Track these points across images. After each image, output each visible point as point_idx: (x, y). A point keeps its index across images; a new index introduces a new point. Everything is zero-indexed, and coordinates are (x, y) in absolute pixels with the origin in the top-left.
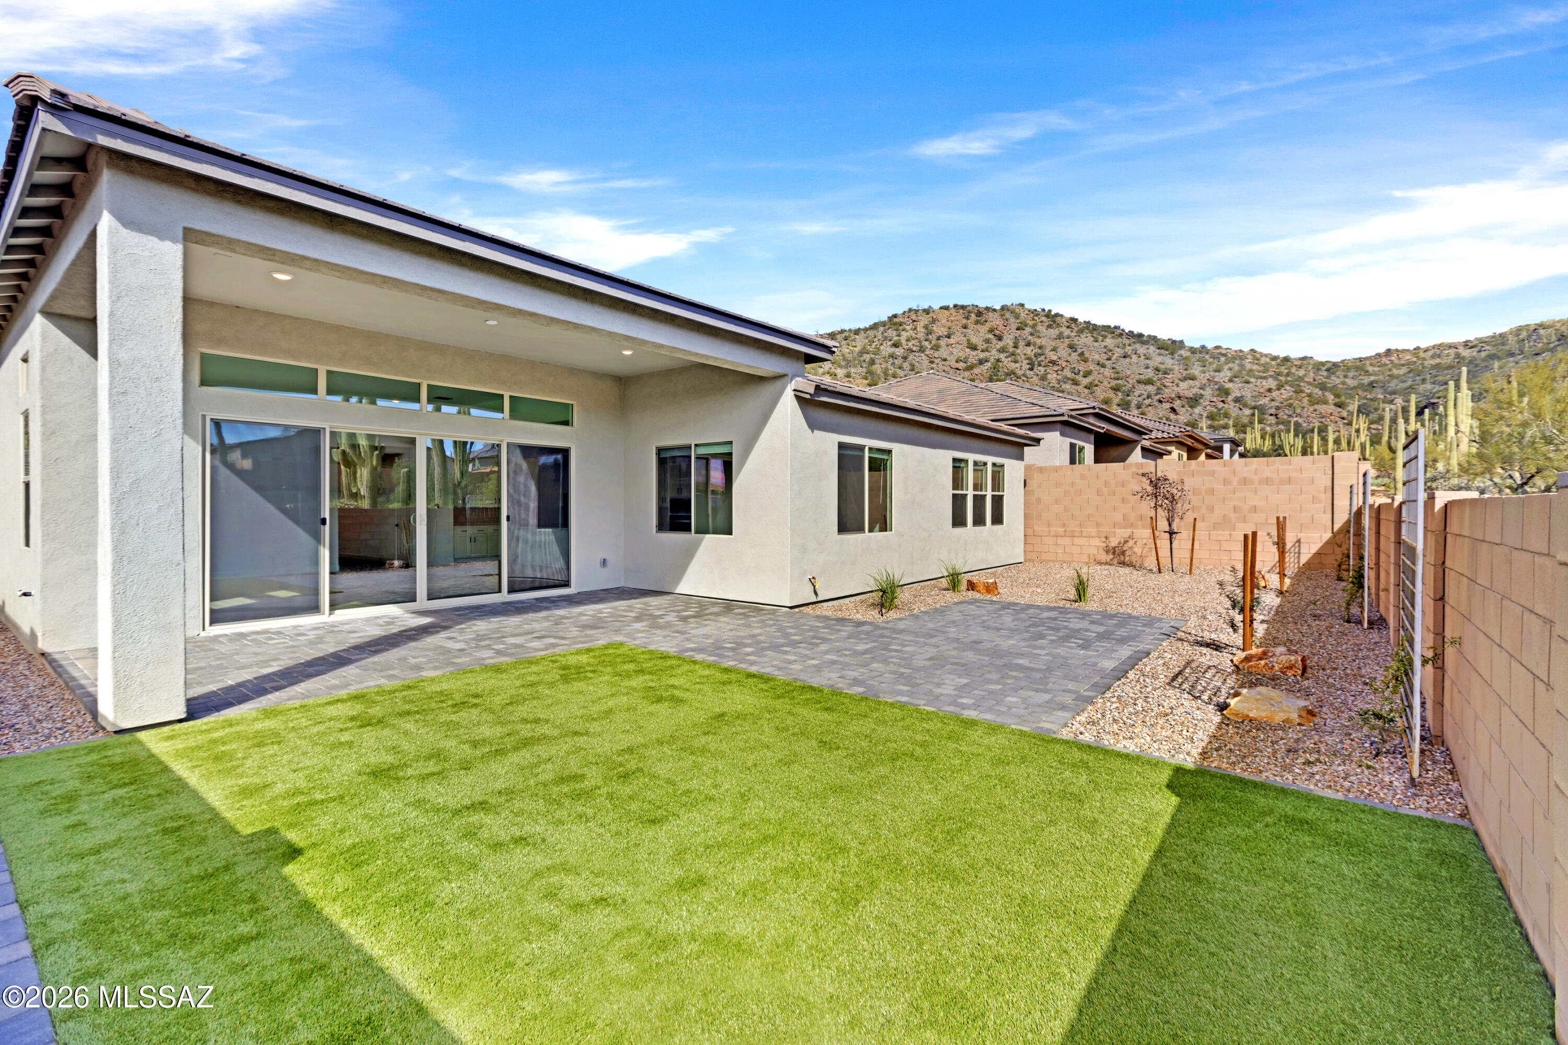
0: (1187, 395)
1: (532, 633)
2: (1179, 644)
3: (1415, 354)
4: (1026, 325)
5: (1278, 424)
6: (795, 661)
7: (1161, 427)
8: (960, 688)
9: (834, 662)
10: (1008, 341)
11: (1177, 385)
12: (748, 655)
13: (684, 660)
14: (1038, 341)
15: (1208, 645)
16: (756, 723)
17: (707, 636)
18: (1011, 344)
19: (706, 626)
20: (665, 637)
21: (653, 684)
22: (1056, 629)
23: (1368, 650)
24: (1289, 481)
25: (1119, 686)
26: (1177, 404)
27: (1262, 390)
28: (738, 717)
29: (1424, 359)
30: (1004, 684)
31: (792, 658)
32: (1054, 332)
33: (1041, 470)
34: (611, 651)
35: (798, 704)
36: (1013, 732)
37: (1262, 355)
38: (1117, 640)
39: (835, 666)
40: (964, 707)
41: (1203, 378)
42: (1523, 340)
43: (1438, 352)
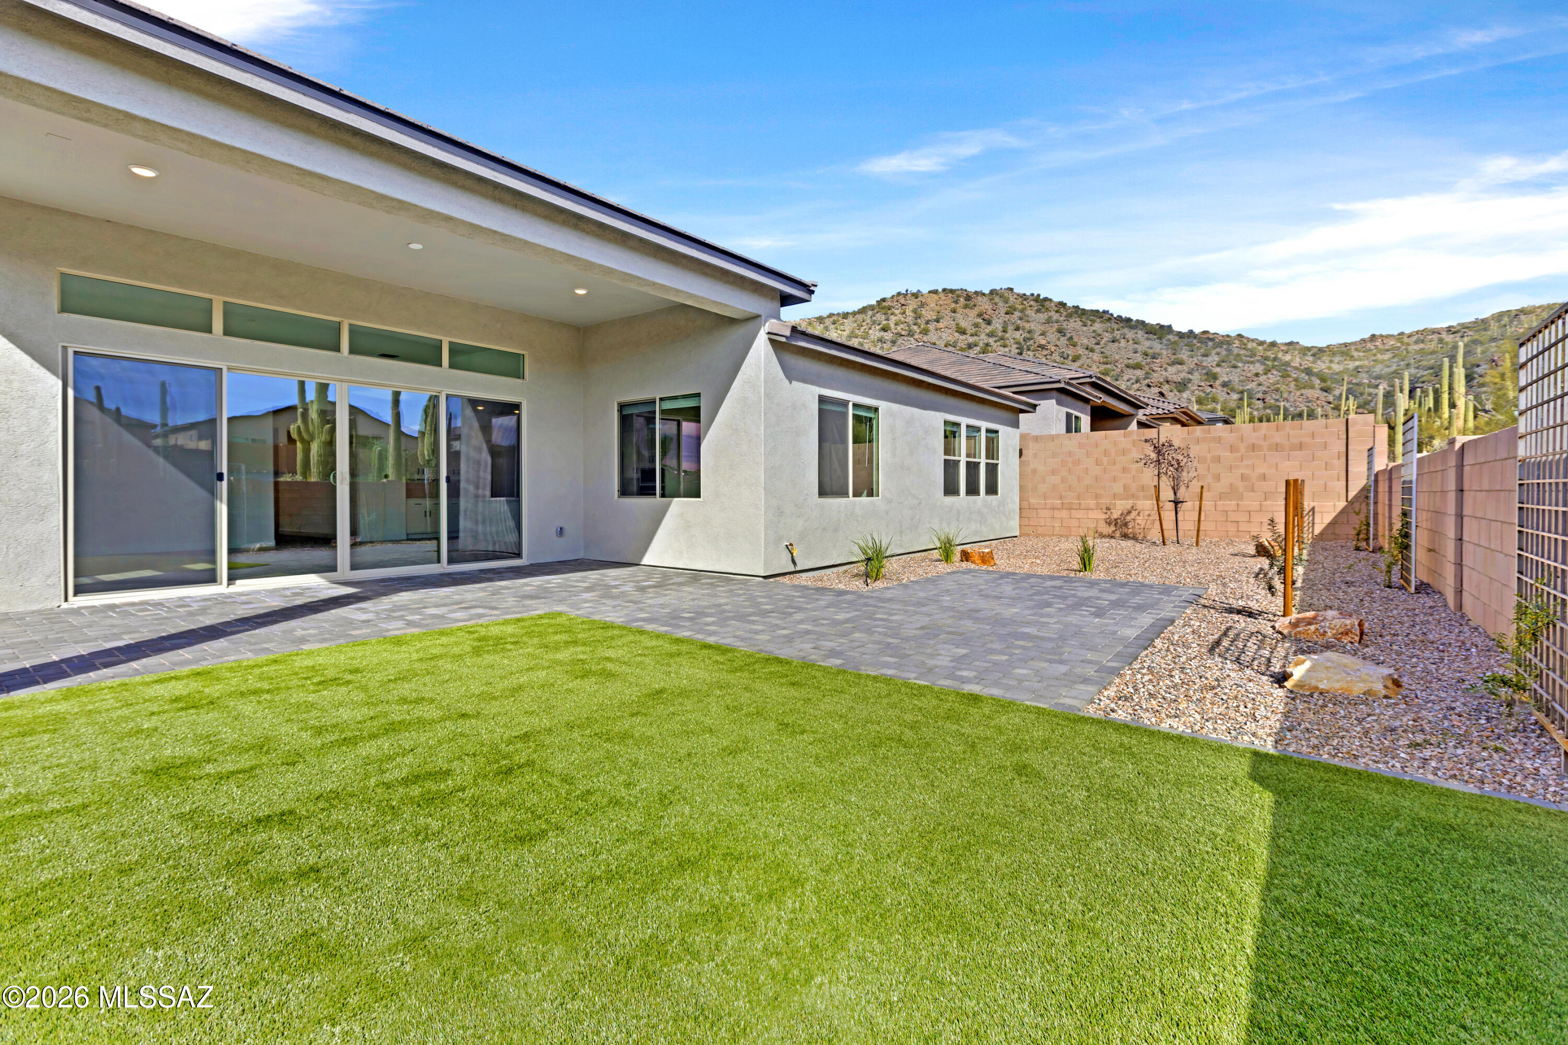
0: (1175, 380)
1: (461, 603)
2: (1205, 611)
3: (1399, 339)
4: (1015, 310)
5: (1265, 408)
6: (763, 631)
7: (1156, 403)
8: (959, 660)
9: (808, 632)
10: (997, 325)
11: (1166, 370)
12: (708, 624)
13: (630, 630)
14: (1027, 326)
15: (1239, 612)
16: (702, 701)
17: (663, 606)
18: (1000, 328)
19: (666, 595)
20: (614, 607)
21: (581, 657)
22: (1064, 598)
23: (1425, 614)
24: (1301, 446)
25: (1147, 656)
26: (1165, 388)
27: (1249, 375)
28: (680, 695)
29: (1408, 344)
30: (1011, 655)
31: (760, 628)
32: (1042, 317)
33: (1036, 439)
34: (546, 621)
35: (759, 678)
36: (1027, 709)
37: (1249, 340)
38: (1133, 607)
39: (810, 636)
40: (964, 680)
41: (1191, 363)
42: (1505, 326)
43: (1422, 337)
